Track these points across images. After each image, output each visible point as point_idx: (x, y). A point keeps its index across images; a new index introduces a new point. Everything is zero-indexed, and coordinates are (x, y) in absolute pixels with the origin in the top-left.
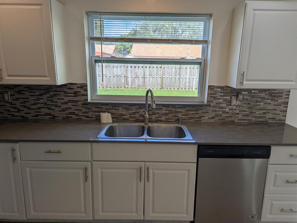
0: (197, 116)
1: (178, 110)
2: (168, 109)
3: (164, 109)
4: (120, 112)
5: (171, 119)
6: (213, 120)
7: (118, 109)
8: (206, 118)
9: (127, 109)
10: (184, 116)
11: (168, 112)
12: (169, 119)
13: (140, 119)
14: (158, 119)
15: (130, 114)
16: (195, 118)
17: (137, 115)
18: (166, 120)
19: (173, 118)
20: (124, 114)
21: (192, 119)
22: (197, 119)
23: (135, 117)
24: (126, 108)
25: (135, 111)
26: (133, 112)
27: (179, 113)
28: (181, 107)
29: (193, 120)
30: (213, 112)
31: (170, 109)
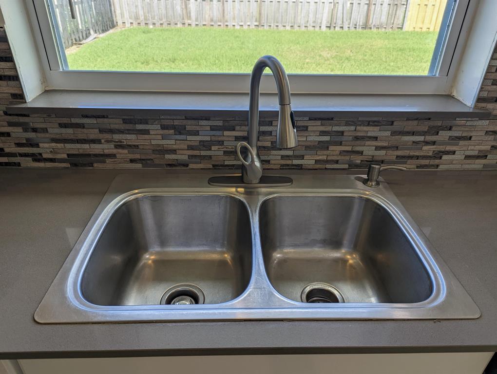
0: (428, 150)
1: (364, 130)
2: (329, 129)
3: (315, 128)
4: (153, 142)
5: (337, 162)
6: (478, 164)
7: (147, 132)
8: (459, 156)
9: (180, 130)
10: (383, 152)
11: (326, 138)
12: (327, 162)
13: (226, 163)
14: (289, 162)
15: (191, 148)
16: (418, 157)
17: (216, 151)
18: (318, 166)
19: (343, 158)
20: (170, 147)
21: (409, 161)
22: (426, 162)
23: (210, 157)
24: (173, 127)
25: (208, 138)
26: (200, 141)
27: (368, 143)
28: (378, 122)
29: (410, 166)
30: (487, 138)
31: (336, 129)
